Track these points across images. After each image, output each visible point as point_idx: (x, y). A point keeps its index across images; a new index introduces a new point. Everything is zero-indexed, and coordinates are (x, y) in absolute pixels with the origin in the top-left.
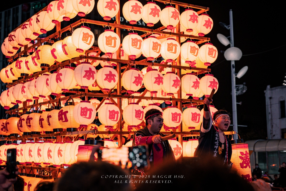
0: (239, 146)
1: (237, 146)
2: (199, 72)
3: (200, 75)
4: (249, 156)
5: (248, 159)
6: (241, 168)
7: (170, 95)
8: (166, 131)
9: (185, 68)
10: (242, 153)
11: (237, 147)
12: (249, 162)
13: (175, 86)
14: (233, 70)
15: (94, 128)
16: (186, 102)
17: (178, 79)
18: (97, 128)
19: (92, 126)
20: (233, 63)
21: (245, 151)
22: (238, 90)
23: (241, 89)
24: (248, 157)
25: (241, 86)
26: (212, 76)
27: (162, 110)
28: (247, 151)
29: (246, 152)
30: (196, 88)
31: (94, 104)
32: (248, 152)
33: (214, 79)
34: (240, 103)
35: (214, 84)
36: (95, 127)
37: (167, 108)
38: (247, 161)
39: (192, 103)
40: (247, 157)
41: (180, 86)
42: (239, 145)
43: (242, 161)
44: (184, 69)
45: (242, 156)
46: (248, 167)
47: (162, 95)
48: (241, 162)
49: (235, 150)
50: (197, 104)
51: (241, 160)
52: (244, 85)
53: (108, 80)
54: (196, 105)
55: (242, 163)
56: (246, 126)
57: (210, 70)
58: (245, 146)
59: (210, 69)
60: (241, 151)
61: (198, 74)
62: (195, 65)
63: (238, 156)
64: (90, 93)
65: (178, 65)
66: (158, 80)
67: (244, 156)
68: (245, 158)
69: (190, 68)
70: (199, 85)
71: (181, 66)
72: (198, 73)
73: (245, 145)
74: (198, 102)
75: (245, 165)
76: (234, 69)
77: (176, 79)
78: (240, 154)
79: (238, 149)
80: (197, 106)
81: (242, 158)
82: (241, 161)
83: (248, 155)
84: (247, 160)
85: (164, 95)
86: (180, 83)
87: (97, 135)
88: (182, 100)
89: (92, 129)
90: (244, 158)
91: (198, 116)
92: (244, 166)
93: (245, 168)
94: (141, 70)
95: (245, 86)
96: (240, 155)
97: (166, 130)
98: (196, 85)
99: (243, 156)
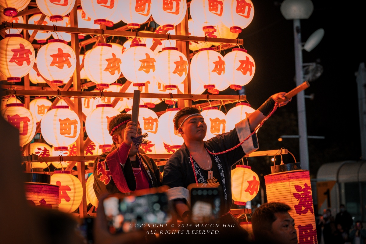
0: (294, 176)
1: (290, 175)
2: (222, 45)
3: (224, 50)
4: (311, 192)
5: (310, 197)
6: (297, 213)
7: (170, 88)
8: (168, 153)
9: (196, 39)
10: (298, 188)
11: (289, 177)
12: (311, 203)
13: (179, 73)
14: (297, 37)
15: (43, 150)
16: (200, 101)
17: (184, 60)
18: (48, 151)
19: (39, 147)
20: (297, 24)
21: (304, 183)
22: (306, 73)
23: (313, 70)
24: (310, 195)
25: (312, 66)
26: (245, 51)
27: (158, 115)
28: (307, 183)
29: (306, 185)
30: (219, 73)
31: (41, 108)
32: (309, 185)
33: (247, 57)
34: (311, 97)
35: (247, 66)
36: (45, 148)
37: (166, 112)
38: (308, 201)
39: (210, 101)
40: (306, 194)
41: (187, 71)
42: (293, 173)
43: (299, 201)
44: (195, 42)
45: (298, 193)
46: (309, 211)
47: (159, 89)
48: (297, 204)
49: (286, 183)
50: (221, 103)
51: (297, 199)
52: (317, 63)
53: (57, 65)
54: (219, 104)
55: (299, 204)
56: (323, 137)
57: (241, 42)
58: (304, 175)
59: (242, 40)
60: (297, 184)
61: (221, 50)
62: (215, 34)
63: (292, 193)
64: (34, 88)
65: (183, 33)
66: (146, 65)
67: (302, 192)
68: (304, 196)
69: (205, 39)
70: (224, 67)
71: (189, 37)
72: (222, 48)
73: (304, 172)
74: (222, 100)
75: (303, 208)
76: (300, 35)
77: (179, 60)
78: (294, 189)
79: (290, 180)
80: (220, 106)
81: (298, 196)
82: (296, 202)
83: (309, 191)
84: (308, 199)
85: (162, 88)
86: (187, 67)
87: (49, 163)
88: (192, 96)
89: (38, 153)
90: (302, 196)
91: (221, 123)
92: (302, 210)
93: (303, 213)
94: (122, 45)
95: (319, 65)
96: (295, 191)
97: (168, 151)
98: (219, 67)
99: (300, 193)
